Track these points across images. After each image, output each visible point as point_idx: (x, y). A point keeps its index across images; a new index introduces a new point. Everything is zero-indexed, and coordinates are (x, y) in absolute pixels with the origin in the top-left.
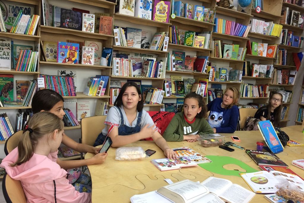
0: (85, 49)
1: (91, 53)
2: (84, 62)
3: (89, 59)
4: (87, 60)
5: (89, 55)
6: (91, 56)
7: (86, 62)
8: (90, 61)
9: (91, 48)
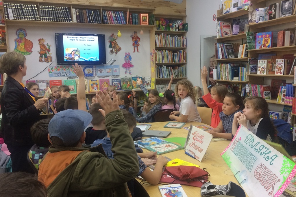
0: (277, 62)
1: (282, 65)
2: (277, 72)
3: (280, 69)
4: (279, 71)
5: (280, 66)
6: (282, 67)
7: (278, 73)
8: (280, 71)
9: (282, 60)
